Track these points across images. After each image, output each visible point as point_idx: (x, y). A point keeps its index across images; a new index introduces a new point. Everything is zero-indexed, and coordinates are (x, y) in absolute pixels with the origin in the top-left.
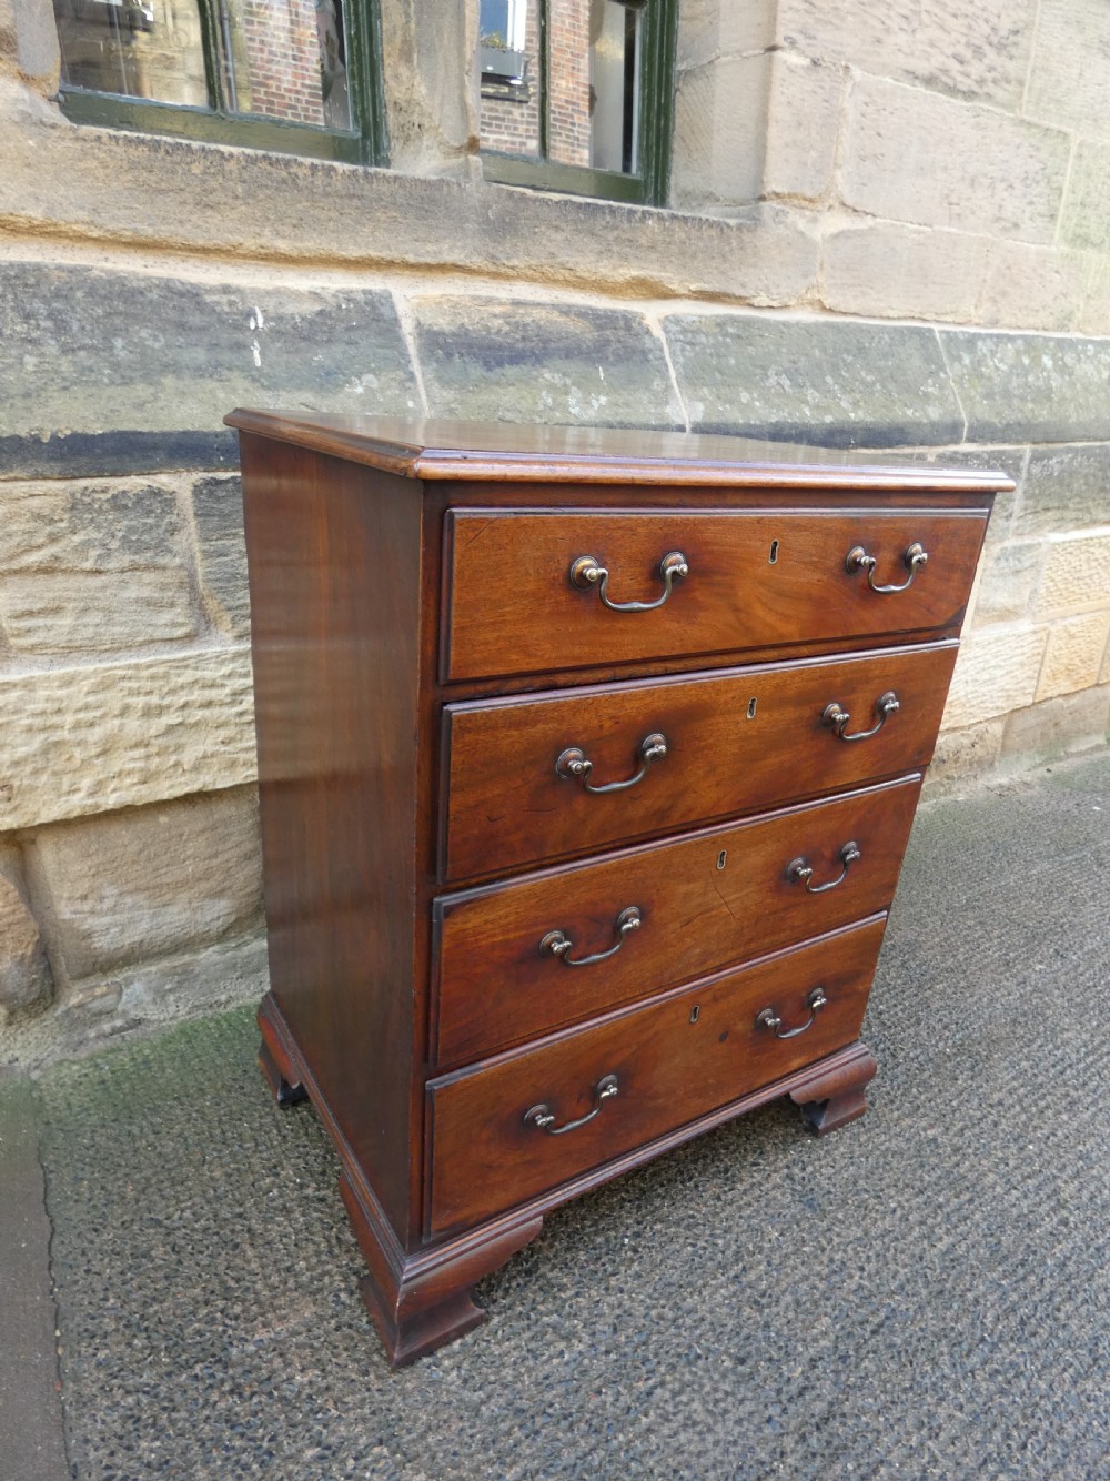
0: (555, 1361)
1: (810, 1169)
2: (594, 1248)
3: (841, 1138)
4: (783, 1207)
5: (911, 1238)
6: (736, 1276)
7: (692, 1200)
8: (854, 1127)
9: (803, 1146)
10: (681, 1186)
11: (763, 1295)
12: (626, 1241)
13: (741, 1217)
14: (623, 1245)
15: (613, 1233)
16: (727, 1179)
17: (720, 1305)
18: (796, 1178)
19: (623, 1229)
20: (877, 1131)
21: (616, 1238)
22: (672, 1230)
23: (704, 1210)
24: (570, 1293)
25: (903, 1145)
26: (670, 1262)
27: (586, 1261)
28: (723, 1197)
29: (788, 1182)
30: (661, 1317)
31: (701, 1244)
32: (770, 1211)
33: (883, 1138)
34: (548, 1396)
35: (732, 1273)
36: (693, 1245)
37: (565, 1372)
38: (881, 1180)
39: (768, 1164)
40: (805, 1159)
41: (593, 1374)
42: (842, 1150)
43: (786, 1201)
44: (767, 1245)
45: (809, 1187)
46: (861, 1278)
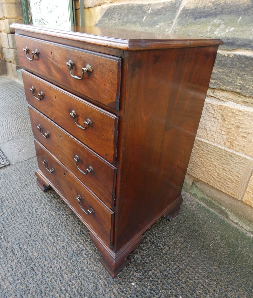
0: (35, 203)
1: (85, 256)
2: (60, 207)
3: (100, 268)
4: (71, 247)
5: (60, 285)
6: (51, 235)
7: (73, 225)
8: (106, 274)
9: (95, 255)
10: (77, 223)
11: (45, 241)
12: (62, 213)
13: (68, 236)
14: (60, 212)
15: (63, 210)
16: (80, 233)
17: (43, 231)
18: (82, 252)
19: (64, 212)
20: (106, 282)
21: (62, 211)
22: (64, 221)
23: (70, 228)
24: (49, 204)
25: (100, 292)
26: (55, 221)
27: (56, 206)
28: (74, 232)
29: (80, 249)
30: (42, 220)
31: (60, 227)
32: (70, 244)
33: (103, 284)
34: (29, 203)
35: (52, 234)
36: (60, 226)
37: (33, 205)
38: (84, 279)
39: (86, 244)
40: (89, 255)
41: (32, 209)
42: (95, 268)
43: (73, 248)
44: (59, 242)
45: (79, 255)
46: (48, 267)
